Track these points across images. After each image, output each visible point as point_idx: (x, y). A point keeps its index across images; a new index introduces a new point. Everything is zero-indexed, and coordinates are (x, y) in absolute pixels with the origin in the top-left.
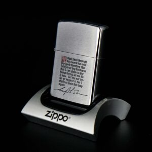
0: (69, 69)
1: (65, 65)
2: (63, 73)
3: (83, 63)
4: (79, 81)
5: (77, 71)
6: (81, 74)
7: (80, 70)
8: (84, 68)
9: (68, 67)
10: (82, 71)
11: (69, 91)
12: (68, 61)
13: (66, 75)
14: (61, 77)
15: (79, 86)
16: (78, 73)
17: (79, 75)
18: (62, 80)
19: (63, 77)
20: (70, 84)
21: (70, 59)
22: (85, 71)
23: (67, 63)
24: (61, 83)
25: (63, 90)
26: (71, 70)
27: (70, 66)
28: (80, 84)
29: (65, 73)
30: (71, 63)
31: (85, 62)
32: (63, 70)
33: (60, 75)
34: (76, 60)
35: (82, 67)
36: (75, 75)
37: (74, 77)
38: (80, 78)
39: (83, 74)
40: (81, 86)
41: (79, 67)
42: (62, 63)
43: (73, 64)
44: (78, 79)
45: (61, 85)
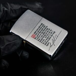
0: (41, 36)
1: (37, 37)
2: (41, 40)
3: (42, 25)
4: (51, 32)
5: (45, 31)
6: (47, 29)
7: (45, 29)
8: (45, 26)
9: (39, 36)
10: (46, 28)
11: (54, 41)
12: (36, 34)
13: (43, 39)
14: (43, 42)
15: (54, 33)
16: (46, 31)
17: (47, 31)
18: (45, 43)
19: (44, 42)
20: (50, 38)
21: (35, 32)
22: (47, 26)
23: (37, 35)
24: (46, 45)
25: (51, 45)
26: (42, 34)
27: (40, 34)
28: (53, 32)
29: (42, 39)
30: (38, 33)
31: (42, 24)
32: (39, 39)
33: (42, 43)
34: (38, 29)
35: (44, 27)
36: (46, 33)
37: (47, 34)
38: (49, 31)
39: (48, 28)
40: (55, 32)
41: (43, 29)
42: (35, 39)
43: (39, 32)
44: (50, 32)
45: (48, 45)
